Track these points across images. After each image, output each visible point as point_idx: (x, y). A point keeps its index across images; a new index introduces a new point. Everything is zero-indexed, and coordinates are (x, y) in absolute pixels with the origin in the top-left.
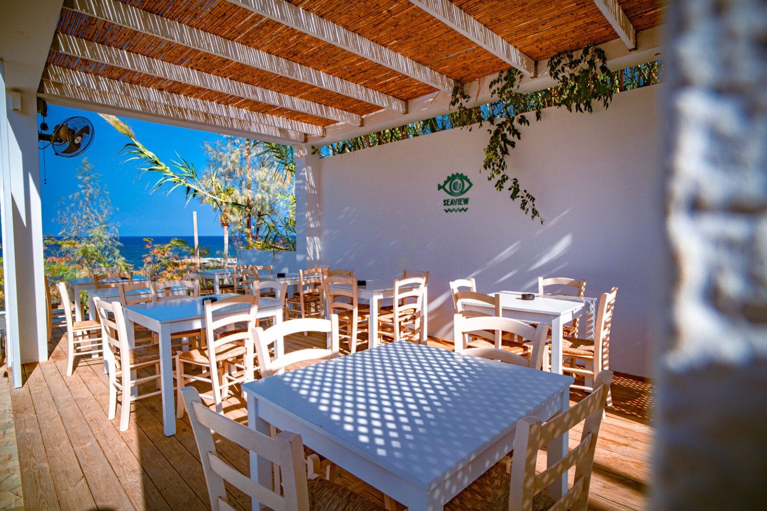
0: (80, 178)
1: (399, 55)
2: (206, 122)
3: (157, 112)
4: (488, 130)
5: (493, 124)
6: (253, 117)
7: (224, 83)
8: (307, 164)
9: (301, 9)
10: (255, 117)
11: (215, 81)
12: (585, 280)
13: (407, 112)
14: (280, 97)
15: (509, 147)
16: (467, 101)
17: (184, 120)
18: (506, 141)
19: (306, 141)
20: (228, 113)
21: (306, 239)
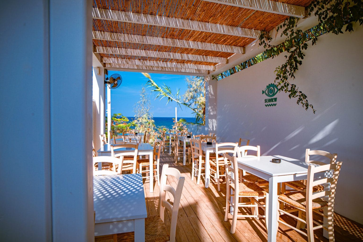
0: (141, 95)
1: (218, 25)
2: (162, 70)
3: (142, 68)
4: (285, 56)
5: (289, 52)
6: (178, 66)
7: (155, 54)
8: (210, 84)
9: (157, 16)
10: (179, 66)
11: (152, 53)
12: (336, 154)
13: (244, 53)
14: (182, 55)
15: (298, 65)
16: (269, 42)
17: (153, 70)
18: (296, 61)
19: (209, 73)
20: (167, 65)
21: (208, 120)
